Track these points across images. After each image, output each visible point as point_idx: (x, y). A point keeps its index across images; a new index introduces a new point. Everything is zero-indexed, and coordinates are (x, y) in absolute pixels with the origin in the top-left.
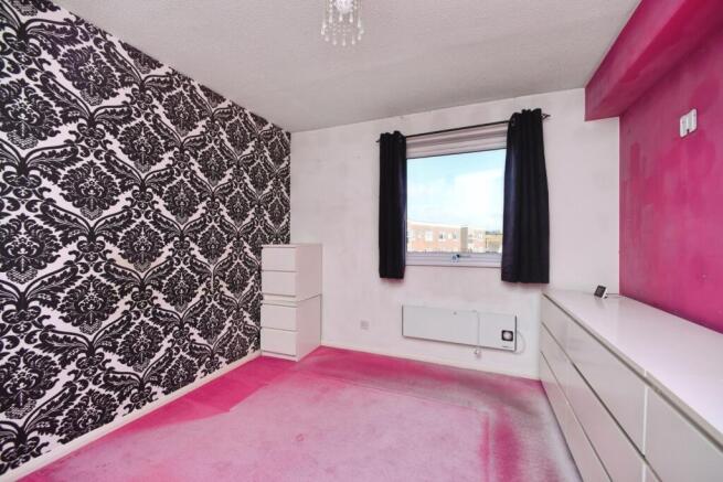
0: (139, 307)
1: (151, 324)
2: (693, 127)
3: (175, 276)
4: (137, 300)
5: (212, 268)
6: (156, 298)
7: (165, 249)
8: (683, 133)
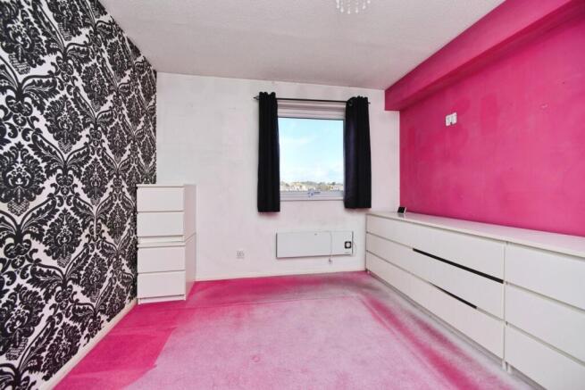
0: (14, 266)
1: (30, 287)
2: (454, 121)
3: (57, 221)
4: (11, 256)
5: (94, 210)
6: (36, 251)
7: (47, 184)
8: (448, 124)
